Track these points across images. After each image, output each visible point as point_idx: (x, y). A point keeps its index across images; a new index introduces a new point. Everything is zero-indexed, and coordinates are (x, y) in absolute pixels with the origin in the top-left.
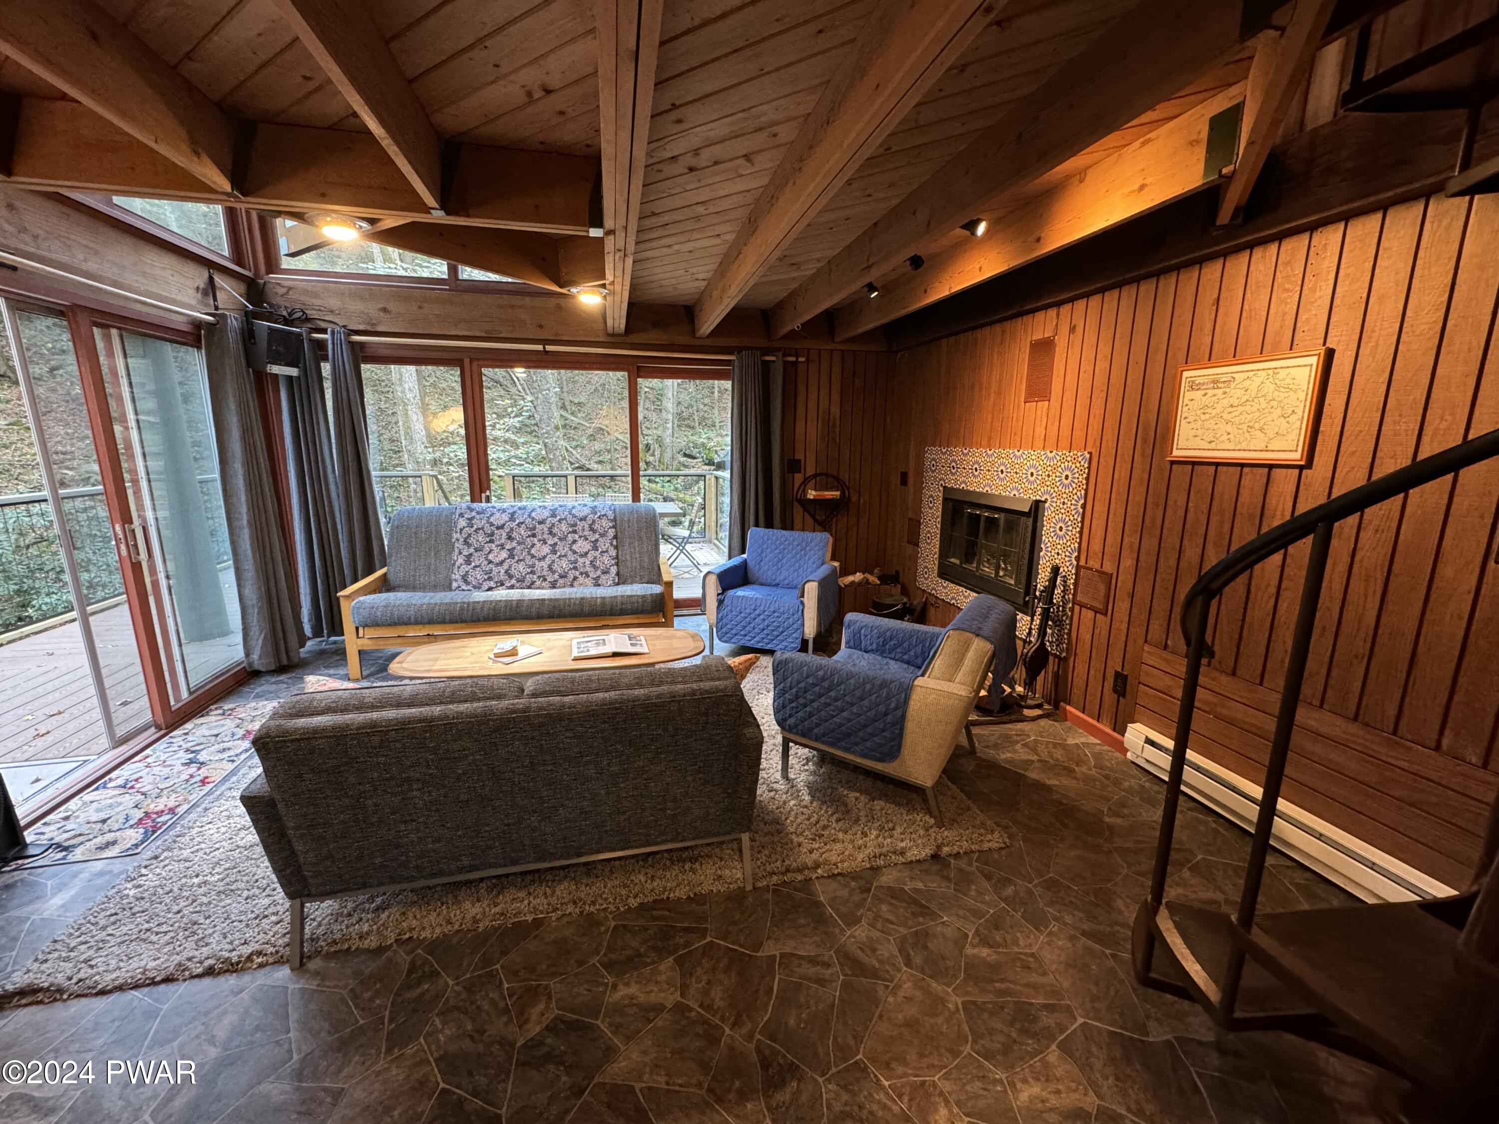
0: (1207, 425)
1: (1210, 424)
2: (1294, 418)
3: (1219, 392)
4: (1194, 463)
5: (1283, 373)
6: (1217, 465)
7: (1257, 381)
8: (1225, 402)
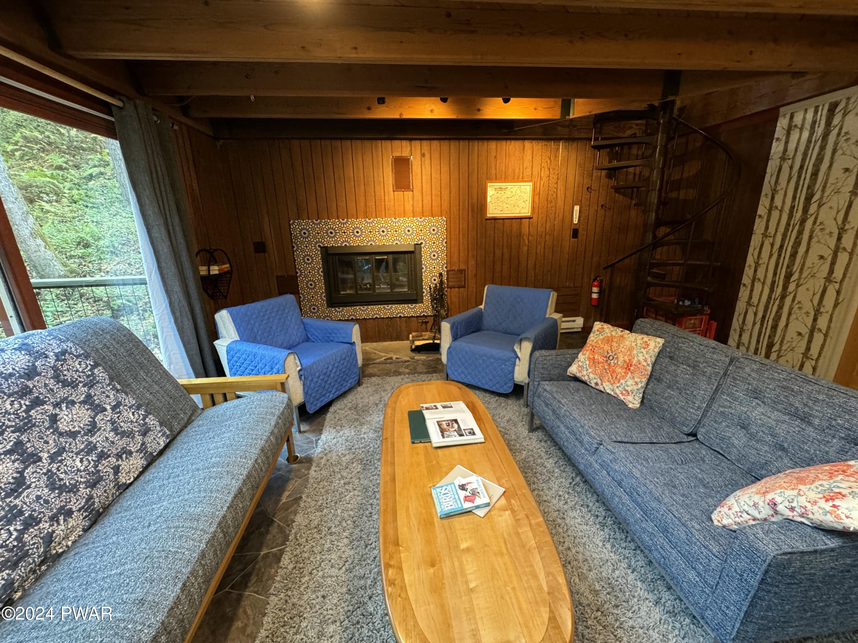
0: (499, 204)
1: (500, 204)
2: (527, 202)
3: (503, 192)
4: (495, 219)
5: (523, 187)
6: (504, 219)
7: (515, 189)
8: (505, 196)
